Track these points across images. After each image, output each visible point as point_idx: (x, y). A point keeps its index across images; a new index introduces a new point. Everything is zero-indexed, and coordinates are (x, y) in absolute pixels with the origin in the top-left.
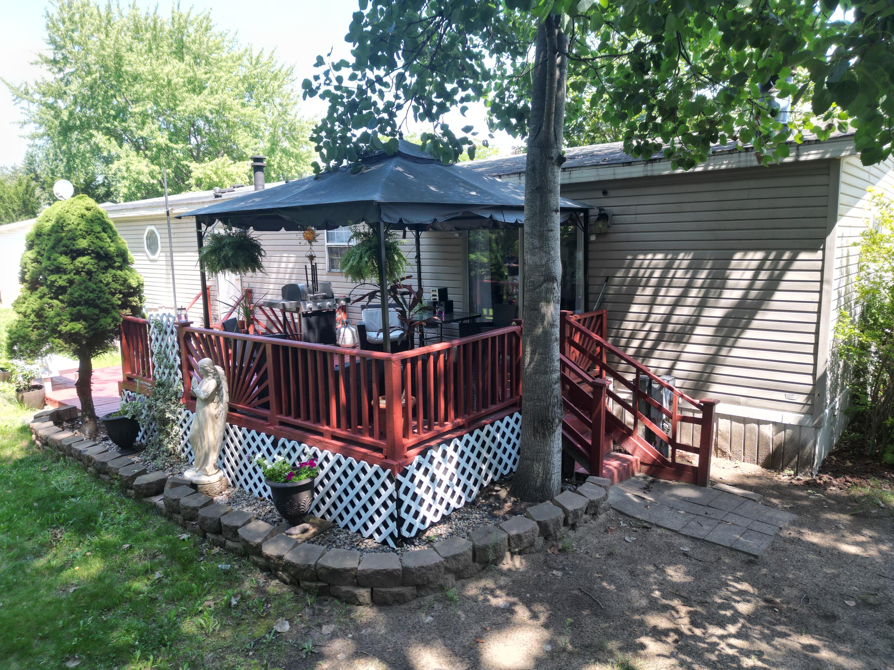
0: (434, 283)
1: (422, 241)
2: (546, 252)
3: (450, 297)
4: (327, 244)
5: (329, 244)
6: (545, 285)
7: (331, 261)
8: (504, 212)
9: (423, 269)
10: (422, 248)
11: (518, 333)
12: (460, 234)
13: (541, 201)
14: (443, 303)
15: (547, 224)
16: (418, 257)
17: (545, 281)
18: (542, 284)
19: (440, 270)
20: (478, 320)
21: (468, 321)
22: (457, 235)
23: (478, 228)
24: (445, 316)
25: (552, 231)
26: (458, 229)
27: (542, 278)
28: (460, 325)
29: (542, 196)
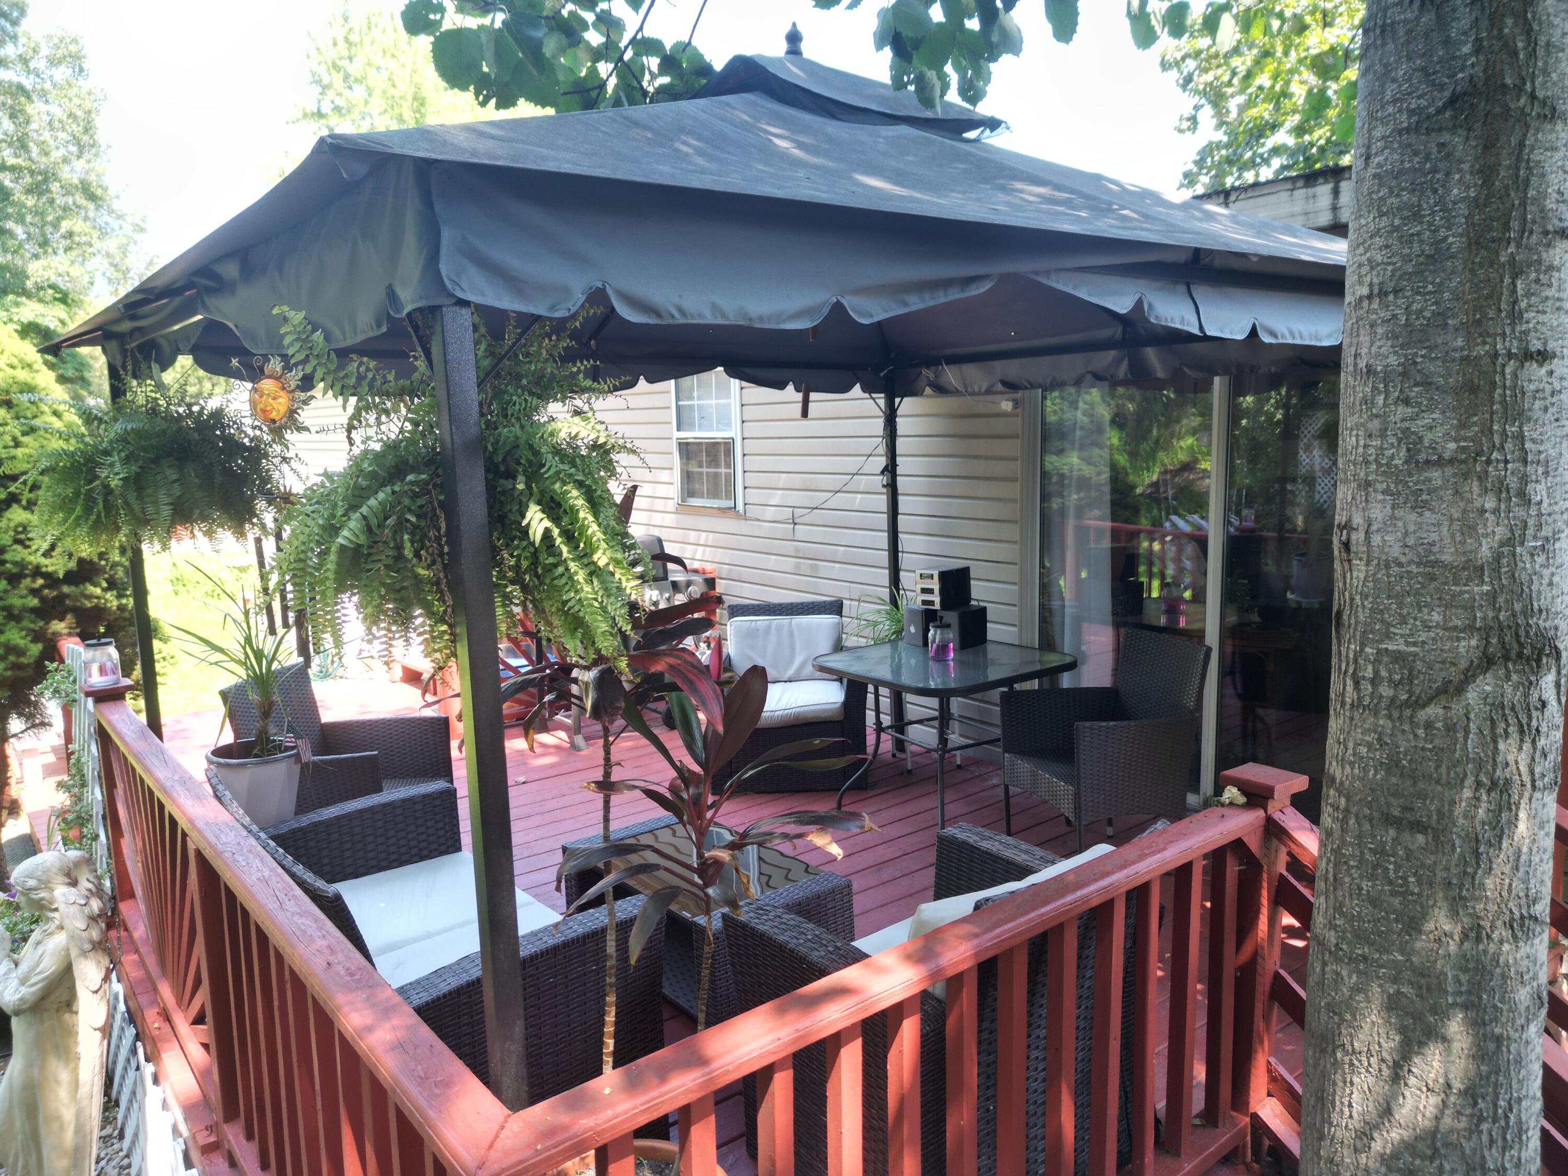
0: (937, 546)
1: (902, 424)
2: (1500, 488)
3: (979, 592)
4: (678, 435)
5: (682, 434)
6: (1486, 684)
7: (688, 477)
8: (1199, 292)
9: (904, 503)
10: (902, 445)
11: (1254, 844)
12: (1016, 403)
13: (1487, 173)
14: (952, 617)
15: (1516, 316)
16: (891, 469)
17: (1487, 662)
18: (1468, 677)
19: (955, 506)
20: (1066, 681)
21: (1035, 684)
22: (1007, 406)
23: (1078, 383)
24: (960, 663)
25: (1544, 356)
26: (1011, 386)
27: (1468, 646)
28: (1006, 699)
29: (1489, 146)
